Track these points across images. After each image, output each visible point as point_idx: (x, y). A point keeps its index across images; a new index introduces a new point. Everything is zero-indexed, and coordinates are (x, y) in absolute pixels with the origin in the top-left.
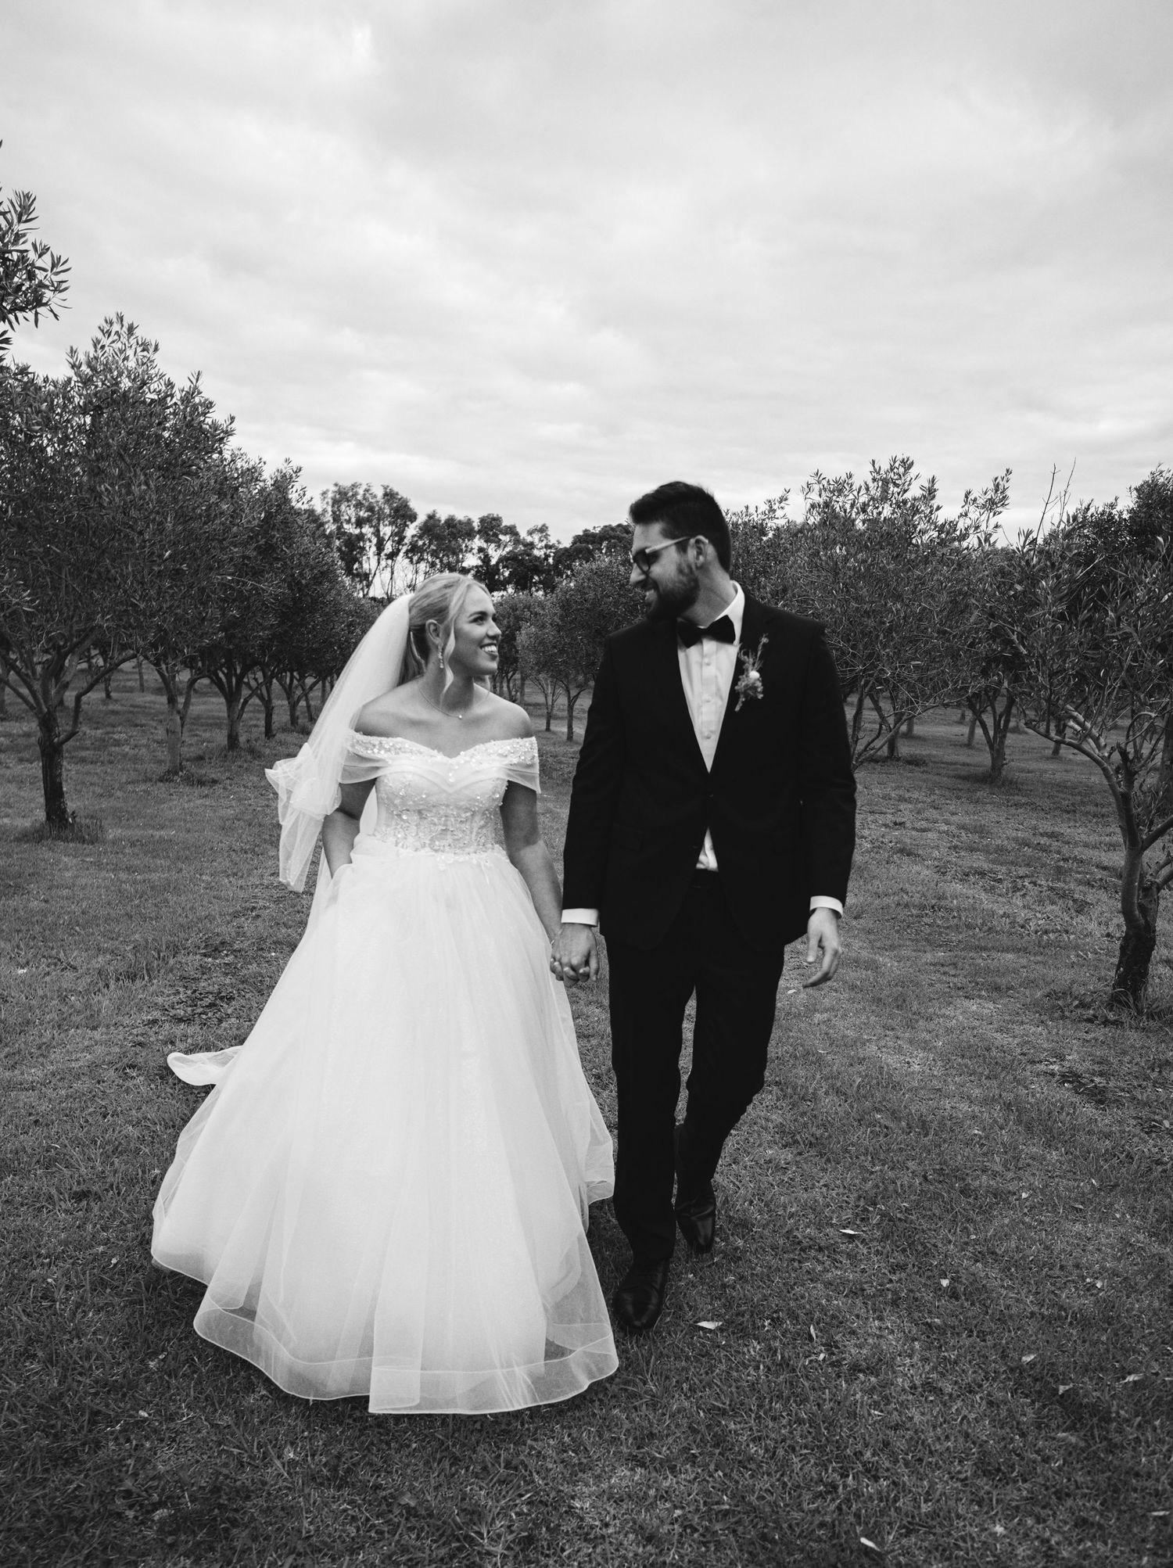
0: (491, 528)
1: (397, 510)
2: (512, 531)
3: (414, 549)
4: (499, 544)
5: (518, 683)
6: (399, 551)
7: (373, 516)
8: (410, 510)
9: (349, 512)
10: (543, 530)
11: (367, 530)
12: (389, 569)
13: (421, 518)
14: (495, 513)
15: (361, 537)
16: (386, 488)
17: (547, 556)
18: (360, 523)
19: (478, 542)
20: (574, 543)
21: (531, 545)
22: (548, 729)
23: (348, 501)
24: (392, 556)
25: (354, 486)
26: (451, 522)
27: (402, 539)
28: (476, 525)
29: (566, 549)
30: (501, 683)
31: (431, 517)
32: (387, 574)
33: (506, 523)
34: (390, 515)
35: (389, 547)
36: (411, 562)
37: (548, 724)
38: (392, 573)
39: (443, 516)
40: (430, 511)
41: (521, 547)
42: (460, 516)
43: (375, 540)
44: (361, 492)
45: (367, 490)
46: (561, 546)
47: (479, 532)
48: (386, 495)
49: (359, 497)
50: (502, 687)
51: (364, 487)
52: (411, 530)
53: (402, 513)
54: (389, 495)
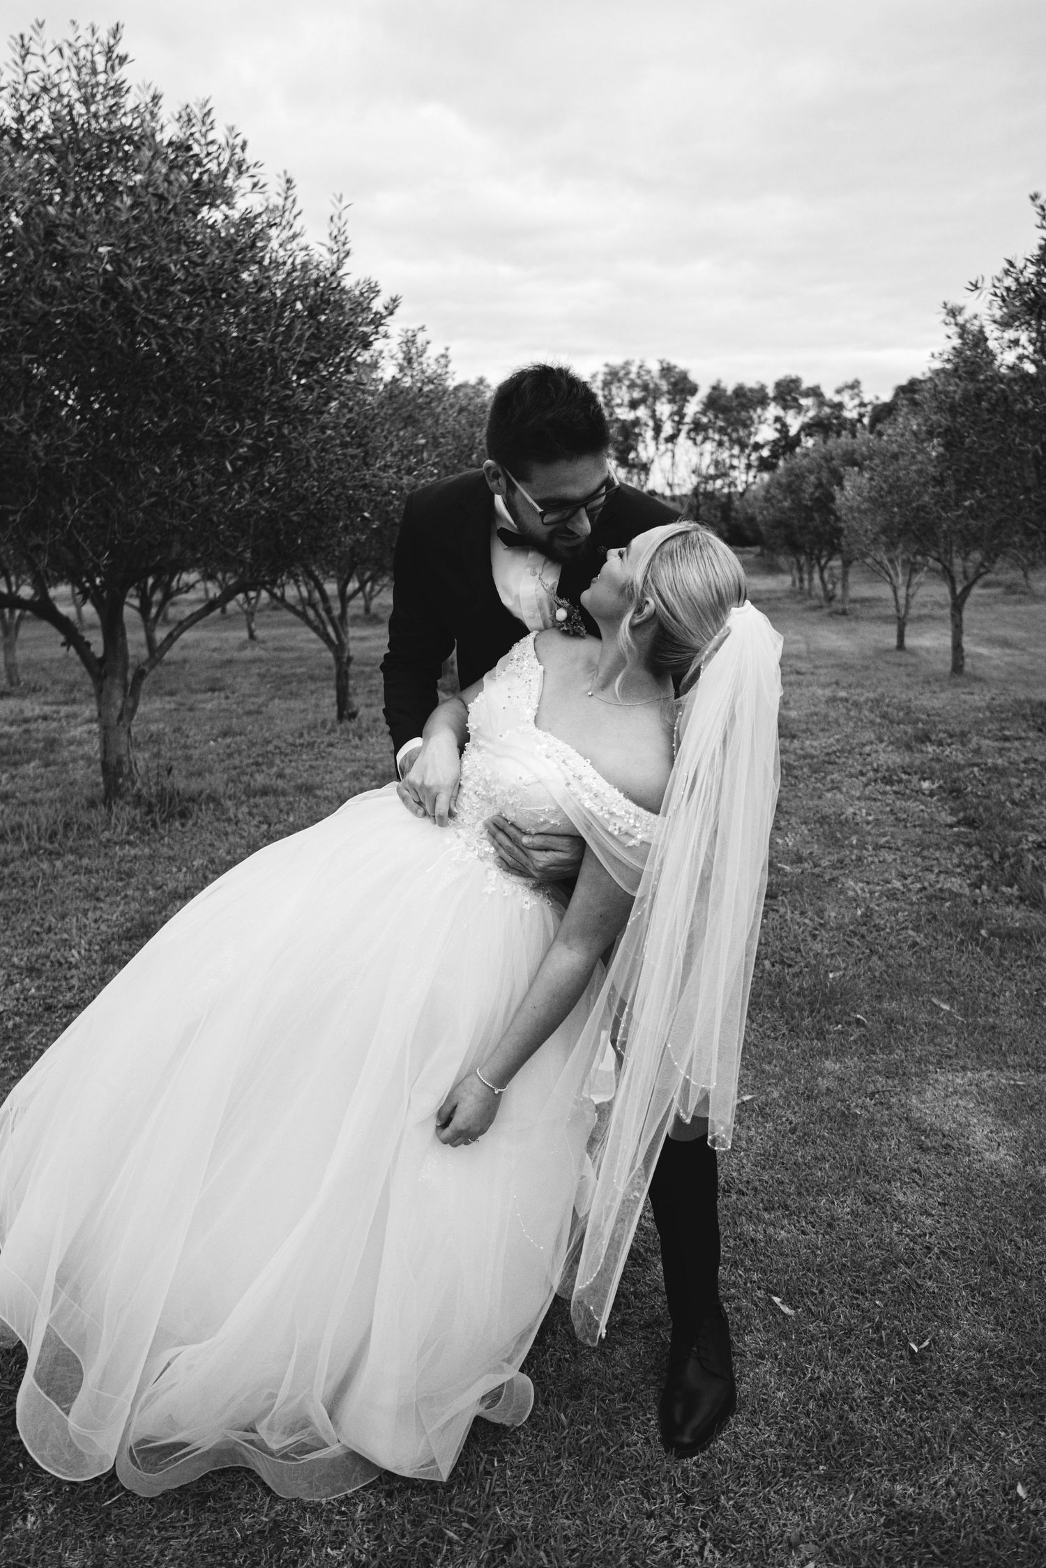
0: (788, 392)
1: (675, 385)
2: (815, 392)
3: (697, 427)
4: (800, 409)
5: (838, 572)
6: (679, 431)
7: (649, 394)
8: (690, 382)
9: (622, 394)
10: (854, 386)
11: (642, 412)
12: (669, 454)
13: (703, 392)
14: (793, 374)
15: (636, 422)
16: (661, 362)
17: (861, 416)
18: (634, 405)
19: (773, 410)
20: (896, 395)
21: (840, 406)
22: (901, 646)
23: (620, 381)
24: (672, 439)
25: (627, 363)
26: (740, 392)
27: (682, 416)
28: (771, 392)
29: (885, 405)
30: (810, 573)
31: (715, 388)
32: (667, 460)
33: (806, 384)
34: (669, 392)
35: (668, 429)
36: (695, 443)
37: (901, 637)
38: (673, 457)
39: (730, 387)
40: (713, 382)
41: (827, 410)
42: (751, 383)
43: (651, 423)
44: (634, 369)
45: (641, 367)
46: (879, 402)
47: (774, 399)
48: (663, 369)
49: (633, 376)
50: (811, 580)
51: (638, 363)
52: (693, 407)
53: (681, 387)
54: (667, 371)
